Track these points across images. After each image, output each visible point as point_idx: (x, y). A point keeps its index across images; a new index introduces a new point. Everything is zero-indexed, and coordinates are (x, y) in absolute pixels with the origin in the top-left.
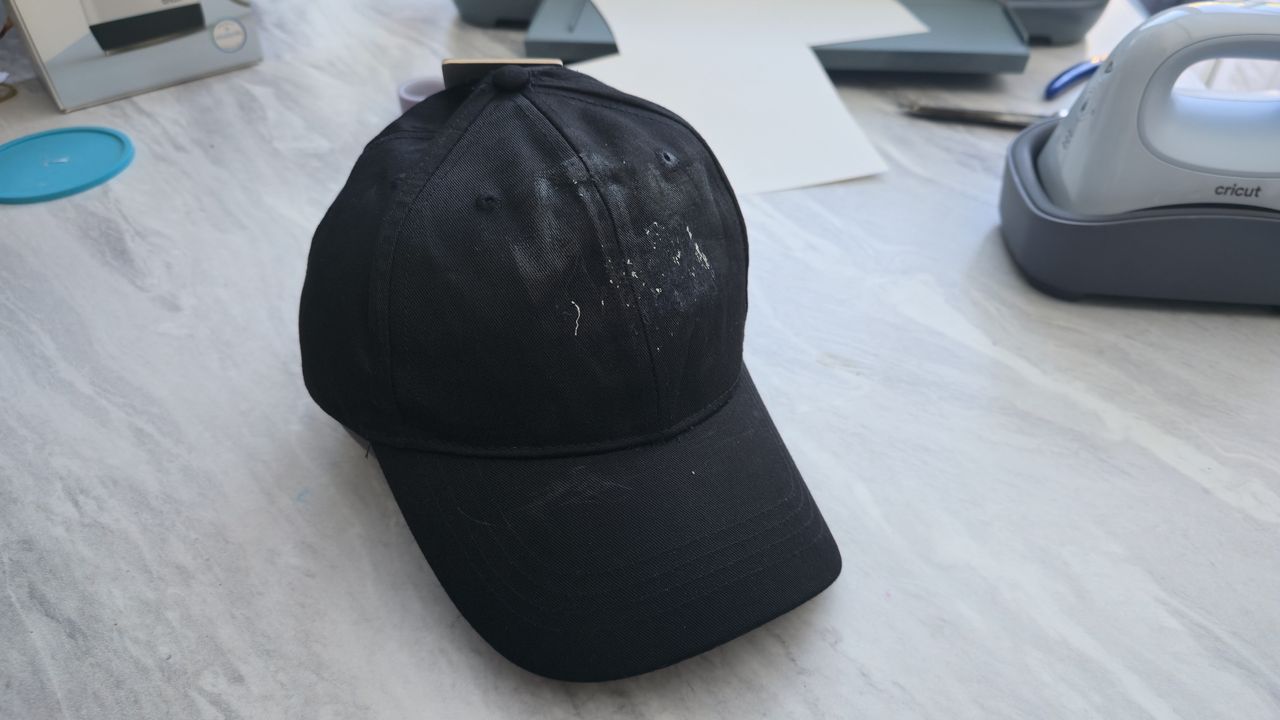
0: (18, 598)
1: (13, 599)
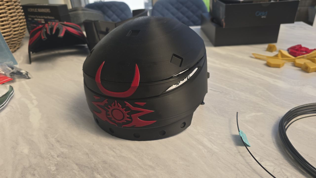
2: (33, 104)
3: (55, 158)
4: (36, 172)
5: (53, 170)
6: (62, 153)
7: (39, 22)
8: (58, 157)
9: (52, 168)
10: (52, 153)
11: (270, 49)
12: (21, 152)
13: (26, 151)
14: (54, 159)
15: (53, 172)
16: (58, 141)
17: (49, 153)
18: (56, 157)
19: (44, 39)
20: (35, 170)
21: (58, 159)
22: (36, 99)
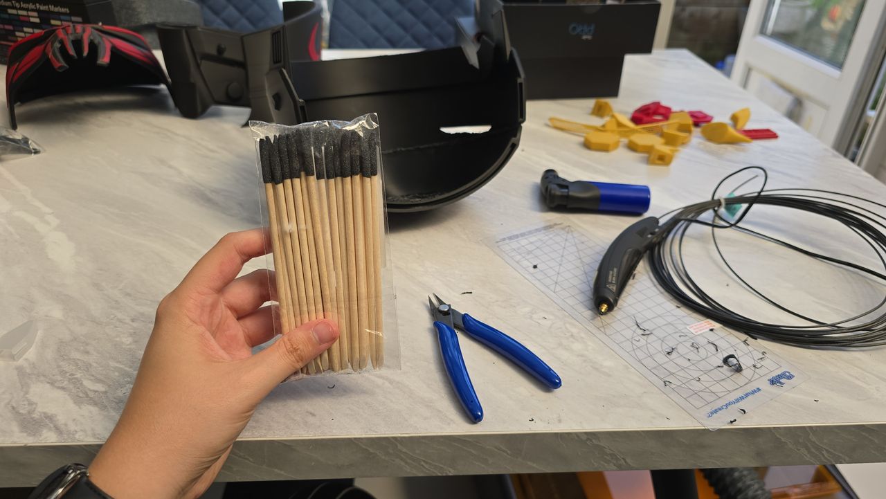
2: (48, 223)
3: (125, 323)
4: (89, 348)
5: (128, 343)
6: (142, 314)
7: (22, 18)
8: (133, 321)
9: (124, 340)
10: (120, 315)
11: (599, 111)
12: (47, 316)
13: (57, 313)
14: (126, 325)
15: (128, 347)
16: (129, 295)
17: (112, 316)
18: (128, 320)
19: (61, 67)
20: (87, 344)
21: (135, 325)
22: (53, 213)
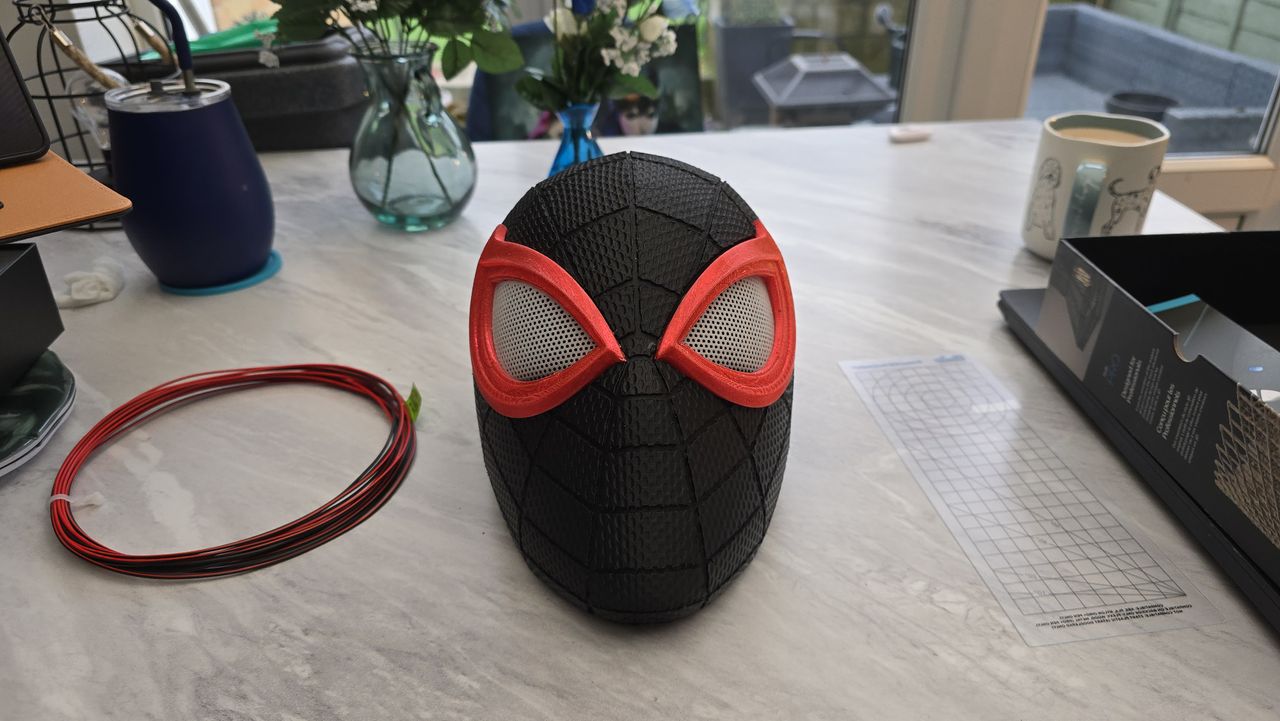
0: (493, 677)
1: (489, 678)
